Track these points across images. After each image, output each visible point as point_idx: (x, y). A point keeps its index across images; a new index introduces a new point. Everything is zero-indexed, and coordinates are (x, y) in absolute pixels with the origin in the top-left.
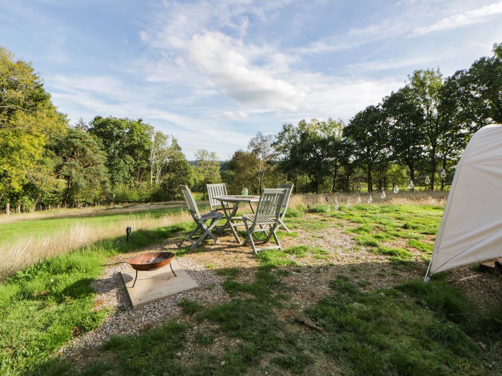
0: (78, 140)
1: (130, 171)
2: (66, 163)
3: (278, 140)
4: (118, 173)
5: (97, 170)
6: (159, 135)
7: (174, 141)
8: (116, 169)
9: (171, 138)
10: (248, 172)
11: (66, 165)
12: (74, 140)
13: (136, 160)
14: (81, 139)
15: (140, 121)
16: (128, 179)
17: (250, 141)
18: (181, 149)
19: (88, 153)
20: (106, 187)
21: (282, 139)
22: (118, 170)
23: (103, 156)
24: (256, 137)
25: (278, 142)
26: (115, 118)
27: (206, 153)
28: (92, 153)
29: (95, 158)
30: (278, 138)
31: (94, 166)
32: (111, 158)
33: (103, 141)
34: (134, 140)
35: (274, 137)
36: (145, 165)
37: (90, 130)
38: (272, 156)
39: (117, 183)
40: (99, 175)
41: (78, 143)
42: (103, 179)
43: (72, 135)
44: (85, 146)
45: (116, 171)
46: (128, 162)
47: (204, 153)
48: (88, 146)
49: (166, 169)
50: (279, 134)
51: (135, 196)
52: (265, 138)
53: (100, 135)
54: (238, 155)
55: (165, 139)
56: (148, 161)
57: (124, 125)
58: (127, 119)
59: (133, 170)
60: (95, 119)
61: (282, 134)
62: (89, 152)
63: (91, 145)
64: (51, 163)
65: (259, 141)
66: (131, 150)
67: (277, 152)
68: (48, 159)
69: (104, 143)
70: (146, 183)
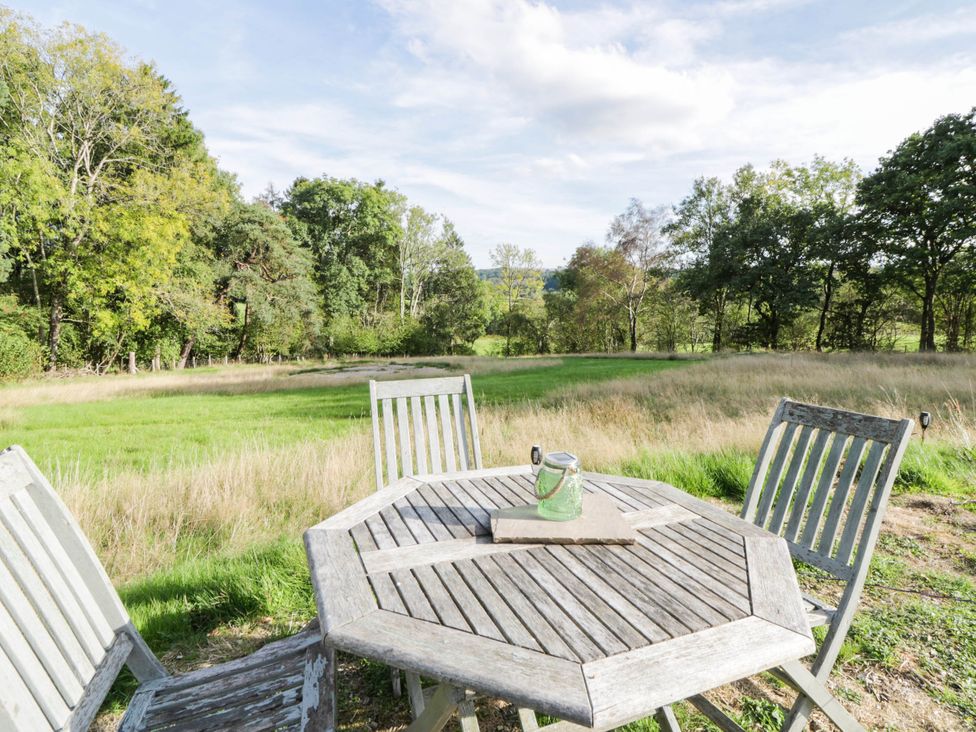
0: (257, 226)
1: (360, 289)
2: (236, 273)
3: (680, 217)
4: (337, 295)
5: (294, 288)
6: (416, 213)
7: (448, 226)
8: (334, 286)
9: (442, 219)
10: (605, 293)
11: (235, 277)
12: (247, 227)
13: (372, 268)
14: (261, 224)
15: (380, 184)
16: (357, 307)
17: (613, 220)
18: (462, 244)
19: (275, 254)
20: (310, 324)
21: (689, 216)
22: (337, 287)
23: (304, 259)
24: (626, 212)
25: (680, 222)
26: (333, 180)
27: (515, 252)
28: (283, 252)
29: (288, 263)
30: (682, 212)
31: (288, 281)
32: (322, 263)
33: (309, 228)
34: (367, 225)
35: (671, 211)
36: (389, 279)
37: (285, 206)
38: (666, 256)
39: (336, 315)
40: (297, 298)
41: (254, 232)
42: (304, 307)
43: (246, 216)
44: (269, 239)
45: (332, 290)
46: (355, 272)
47: (509, 251)
48: (275, 238)
49: (432, 287)
50: (684, 203)
51: (370, 341)
52: (648, 215)
53: (303, 215)
54: (584, 256)
55: (429, 222)
56: (396, 271)
57: (347, 195)
58: (354, 182)
59: (365, 287)
60: (296, 185)
61: (691, 202)
62: (277, 250)
63: (280, 236)
64: (208, 273)
65: (635, 219)
66: (362, 246)
67: (677, 248)
68: (201, 266)
69: (311, 231)
70: (391, 314)
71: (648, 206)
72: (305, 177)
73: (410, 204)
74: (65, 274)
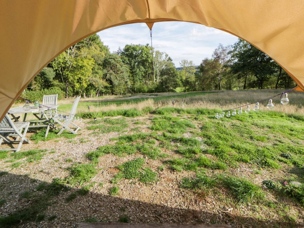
0: (113, 60)
1: (142, 75)
2: (108, 72)
3: (234, 49)
4: (136, 77)
5: (123, 75)
6: (158, 52)
7: (167, 55)
9: (165, 54)
10: (210, 73)
11: (108, 73)
12: (110, 60)
13: (145, 68)
14: (114, 59)
15: (148, 45)
16: (142, 80)
17: (214, 51)
18: (172, 60)
19: (118, 67)
20: (127, 85)
21: (236, 48)
23: (126, 68)
24: (218, 48)
25: (234, 50)
26: (134, 45)
27: (187, 62)
28: (120, 66)
29: (121, 69)
30: (234, 47)
31: (122, 74)
32: (132, 68)
33: (128, 59)
34: (143, 57)
35: (231, 47)
36: (150, 72)
37: (122, 53)
38: (229, 61)
39: (136, 82)
40: (124, 78)
41: (112, 61)
42: (126, 80)
43: (110, 57)
44: (116, 63)
45: (135, 75)
46: (141, 70)
47: (185, 62)
48: (117, 62)
49: (162, 73)
50: (235, 44)
51: (146, 89)
52: (225, 48)
53: (127, 55)
54: (206, 61)
55: (161, 55)
56: (153, 69)
57: (138, 49)
58: (140, 45)
59: (144, 74)
60: (126, 47)
61: (238, 44)
62: (118, 66)
63: (119, 62)
64: (101, 73)
65: (221, 50)
66: (143, 63)
67: (233, 58)
68: (100, 71)
69: (129, 60)
70: (151, 81)
71: (225, 46)
73: (155, 50)
74: (68, 75)
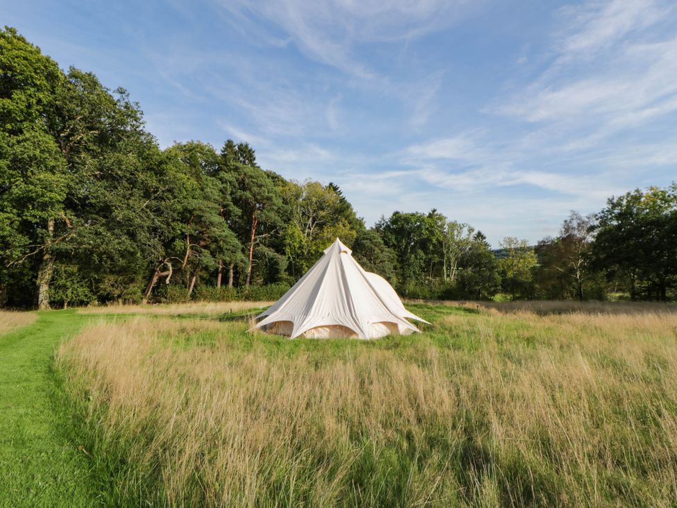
0: (368, 241)
1: (420, 266)
3: (600, 221)
4: (409, 269)
6: (453, 226)
7: (471, 230)
8: (408, 265)
9: (468, 227)
10: (556, 267)
12: (364, 241)
13: (426, 253)
14: (371, 240)
15: (434, 211)
16: (419, 275)
18: (485, 238)
19: (376, 252)
21: (606, 220)
22: (409, 265)
23: (389, 253)
26: (407, 214)
27: (515, 242)
28: (380, 251)
29: (381, 255)
30: (602, 218)
32: (402, 253)
33: (396, 237)
34: (423, 234)
36: (437, 260)
39: (408, 279)
41: (367, 243)
43: (365, 236)
44: (373, 246)
45: (406, 266)
46: (418, 257)
47: (510, 241)
48: (376, 245)
49: (462, 263)
50: (603, 212)
52: (584, 219)
53: (394, 231)
55: (460, 228)
56: (442, 255)
57: (413, 220)
58: (417, 213)
59: (423, 265)
60: (393, 215)
61: (608, 211)
62: (377, 250)
63: (378, 244)
66: (423, 244)
69: (396, 239)
70: (438, 279)
72: (398, 211)
73: (447, 221)
